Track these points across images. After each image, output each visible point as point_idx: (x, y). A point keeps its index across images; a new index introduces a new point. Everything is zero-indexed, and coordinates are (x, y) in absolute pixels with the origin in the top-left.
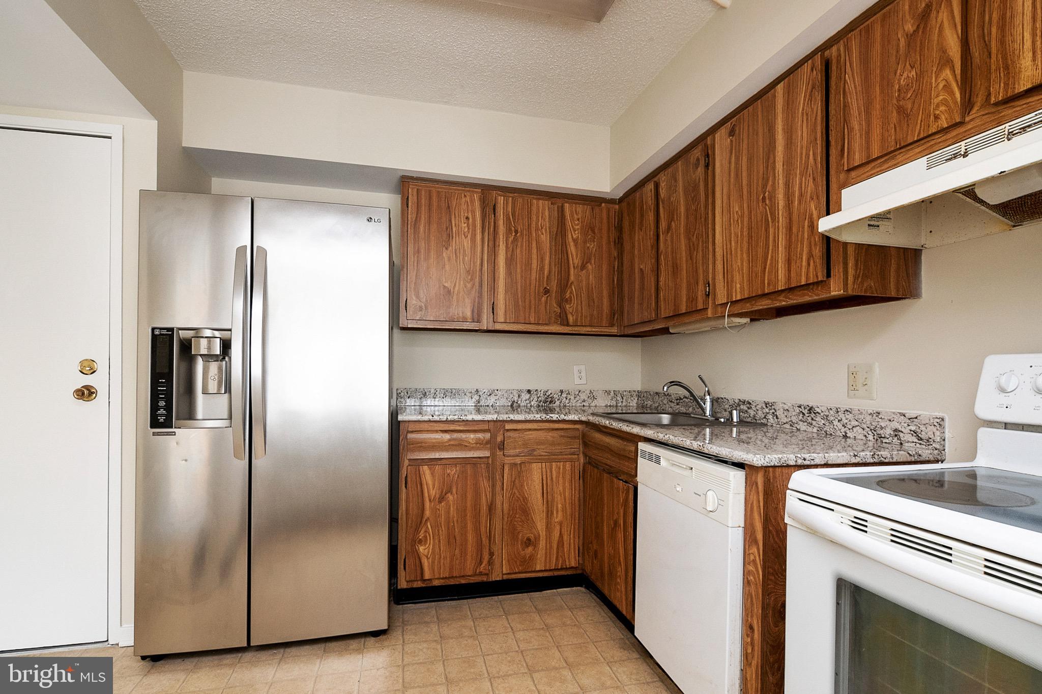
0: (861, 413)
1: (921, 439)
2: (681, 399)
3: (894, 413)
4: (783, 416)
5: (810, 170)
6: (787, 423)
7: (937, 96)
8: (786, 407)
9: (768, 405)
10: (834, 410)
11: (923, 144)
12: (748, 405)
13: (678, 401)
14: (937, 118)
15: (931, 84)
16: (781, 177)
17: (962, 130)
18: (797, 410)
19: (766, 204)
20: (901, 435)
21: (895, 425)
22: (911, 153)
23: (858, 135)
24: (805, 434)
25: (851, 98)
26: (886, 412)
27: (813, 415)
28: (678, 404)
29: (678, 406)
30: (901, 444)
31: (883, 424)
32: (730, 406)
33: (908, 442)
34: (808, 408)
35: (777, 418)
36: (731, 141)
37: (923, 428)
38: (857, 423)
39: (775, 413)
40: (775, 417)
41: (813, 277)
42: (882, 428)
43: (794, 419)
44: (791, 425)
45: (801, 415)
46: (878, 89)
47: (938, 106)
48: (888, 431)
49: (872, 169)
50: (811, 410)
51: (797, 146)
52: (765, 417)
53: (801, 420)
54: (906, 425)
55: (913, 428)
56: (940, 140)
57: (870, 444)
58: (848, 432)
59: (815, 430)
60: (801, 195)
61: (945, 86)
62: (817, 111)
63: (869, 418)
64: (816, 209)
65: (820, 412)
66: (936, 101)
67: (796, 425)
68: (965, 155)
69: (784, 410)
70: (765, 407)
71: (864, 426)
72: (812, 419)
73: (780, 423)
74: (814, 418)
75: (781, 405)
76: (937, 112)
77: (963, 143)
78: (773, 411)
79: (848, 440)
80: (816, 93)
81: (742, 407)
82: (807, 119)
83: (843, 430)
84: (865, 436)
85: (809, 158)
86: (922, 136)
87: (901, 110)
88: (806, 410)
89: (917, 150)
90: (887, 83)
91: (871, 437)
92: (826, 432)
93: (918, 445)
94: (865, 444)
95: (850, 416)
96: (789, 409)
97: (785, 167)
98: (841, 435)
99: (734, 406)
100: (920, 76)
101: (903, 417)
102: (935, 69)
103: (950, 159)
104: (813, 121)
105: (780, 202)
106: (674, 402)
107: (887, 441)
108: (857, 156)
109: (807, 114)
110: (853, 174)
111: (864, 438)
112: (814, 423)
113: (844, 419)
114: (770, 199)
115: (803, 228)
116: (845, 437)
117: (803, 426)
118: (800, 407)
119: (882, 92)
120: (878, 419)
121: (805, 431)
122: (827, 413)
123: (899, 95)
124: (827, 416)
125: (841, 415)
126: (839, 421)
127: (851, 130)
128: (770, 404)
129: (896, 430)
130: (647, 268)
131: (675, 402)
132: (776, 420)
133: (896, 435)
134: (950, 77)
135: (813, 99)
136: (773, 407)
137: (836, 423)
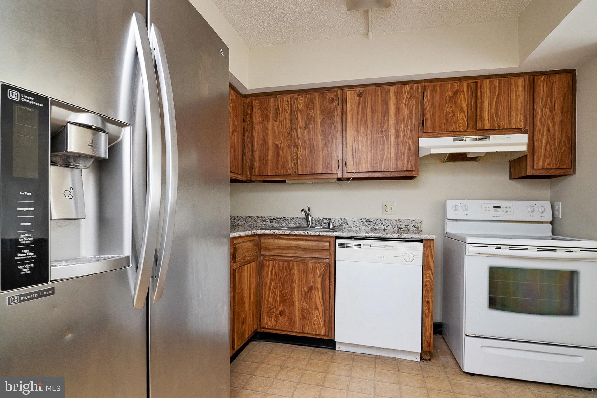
0: (392, 220)
1: (416, 228)
2: (274, 219)
3: (405, 219)
4: (351, 224)
5: (409, 127)
6: (354, 227)
7: (460, 120)
8: (353, 220)
9: (342, 220)
10: (379, 220)
11: (452, 133)
12: (329, 220)
13: (272, 220)
14: (459, 127)
15: (457, 115)
16: (392, 125)
17: (465, 133)
18: (360, 221)
19: (383, 134)
20: (408, 227)
21: (406, 224)
22: (448, 135)
23: (430, 122)
24: (364, 230)
25: (427, 107)
26: (403, 219)
27: (368, 222)
28: (271, 222)
29: (272, 223)
30: (408, 230)
31: (401, 224)
32: (316, 221)
33: (411, 229)
34: (366, 220)
35: (348, 224)
36: (359, 99)
37: (416, 224)
38: (390, 224)
39: (347, 223)
40: (347, 225)
41: (410, 168)
42: (401, 225)
43: (358, 225)
44: (356, 227)
45: (362, 223)
46: (438, 108)
47: (460, 123)
48: (403, 226)
49: (433, 135)
50: (367, 221)
51: (402, 116)
52: (340, 225)
53: (362, 225)
54: (410, 223)
55: (413, 224)
56: (458, 134)
57: (396, 231)
58: (386, 228)
59: (370, 228)
60: (404, 135)
61: (462, 118)
62: (413, 105)
63: (395, 222)
64: (412, 143)
65: (372, 221)
66: (459, 122)
67: (359, 227)
68: (466, 141)
69: (352, 221)
70: (340, 220)
71: (393, 225)
72: (368, 224)
73: (350, 227)
74: (369, 224)
75: (350, 219)
76: (460, 125)
77: (465, 137)
78: (346, 222)
79: (386, 231)
80: (413, 99)
81: (325, 221)
82: (408, 107)
83: (383, 227)
84: (394, 229)
85: (408, 122)
86: (454, 131)
87: (446, 119)
88: (365, 221)
89: (450, 134)
90: (441, 109)
91: (396, 229)
92: (375, 229)
93: (415, 230)
94: (394, 231)
95: (387, 222)
96: (355, 221)
97: (395, 122)
98: (382, 229)
99: (319, 221)
100: (454, 111)
101: (409, 221)
102: (459, 112)
103: (461, 141)
104: (411, 108)
105: (392, 135)
106: (267, 221)
107: (403, 229)
108: (429, 129)
109: (408, 105)
110: (425, 134)
111: (393, 229)
112: (369, 225)
113: (384, 223)
114: (386, 132)
115: (405, 148)
116: (384, 230)
117: (363, 227)
118: (362, 219)
119: (440, 110)
120: (399, 222)
121: (365, 229)
122: (376, 221)
123: (446, 114)
124: (376, 222)
125: (383, 221)
126: (381, 224)
127: (426, 119)
128: (344, 219)
129: (406, 225)
130: (282, 144)
131: (269, 221)
132: (348, 226)
133: (406, 227)
134: (464, 116)
135: (411, 101)
136: (345, 220)
137: (380, 225)
